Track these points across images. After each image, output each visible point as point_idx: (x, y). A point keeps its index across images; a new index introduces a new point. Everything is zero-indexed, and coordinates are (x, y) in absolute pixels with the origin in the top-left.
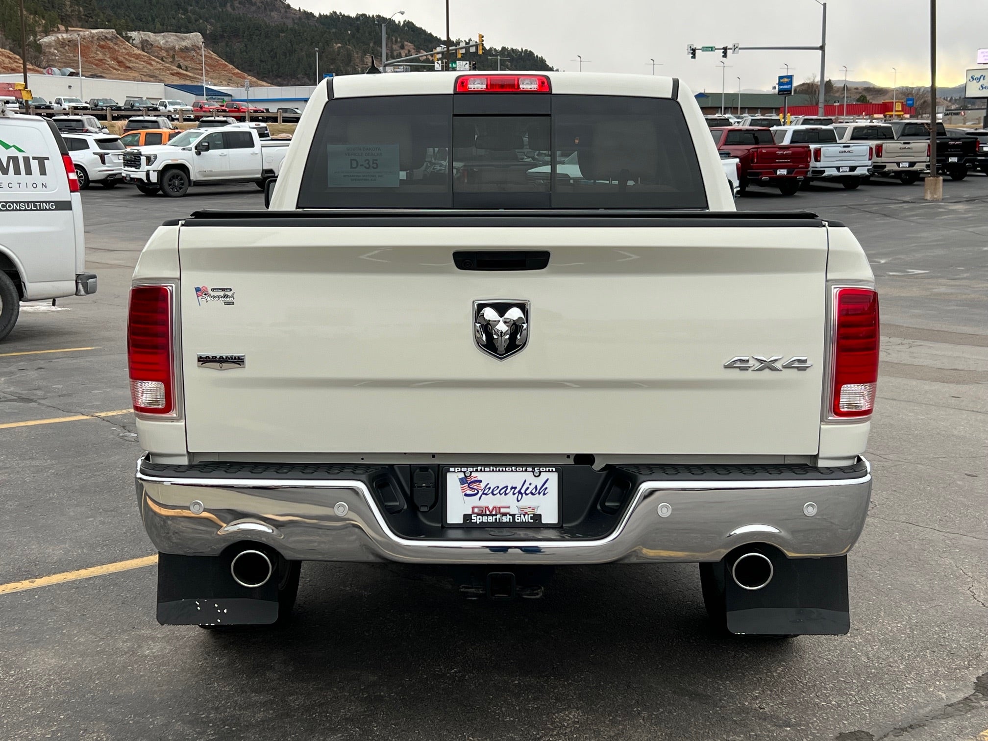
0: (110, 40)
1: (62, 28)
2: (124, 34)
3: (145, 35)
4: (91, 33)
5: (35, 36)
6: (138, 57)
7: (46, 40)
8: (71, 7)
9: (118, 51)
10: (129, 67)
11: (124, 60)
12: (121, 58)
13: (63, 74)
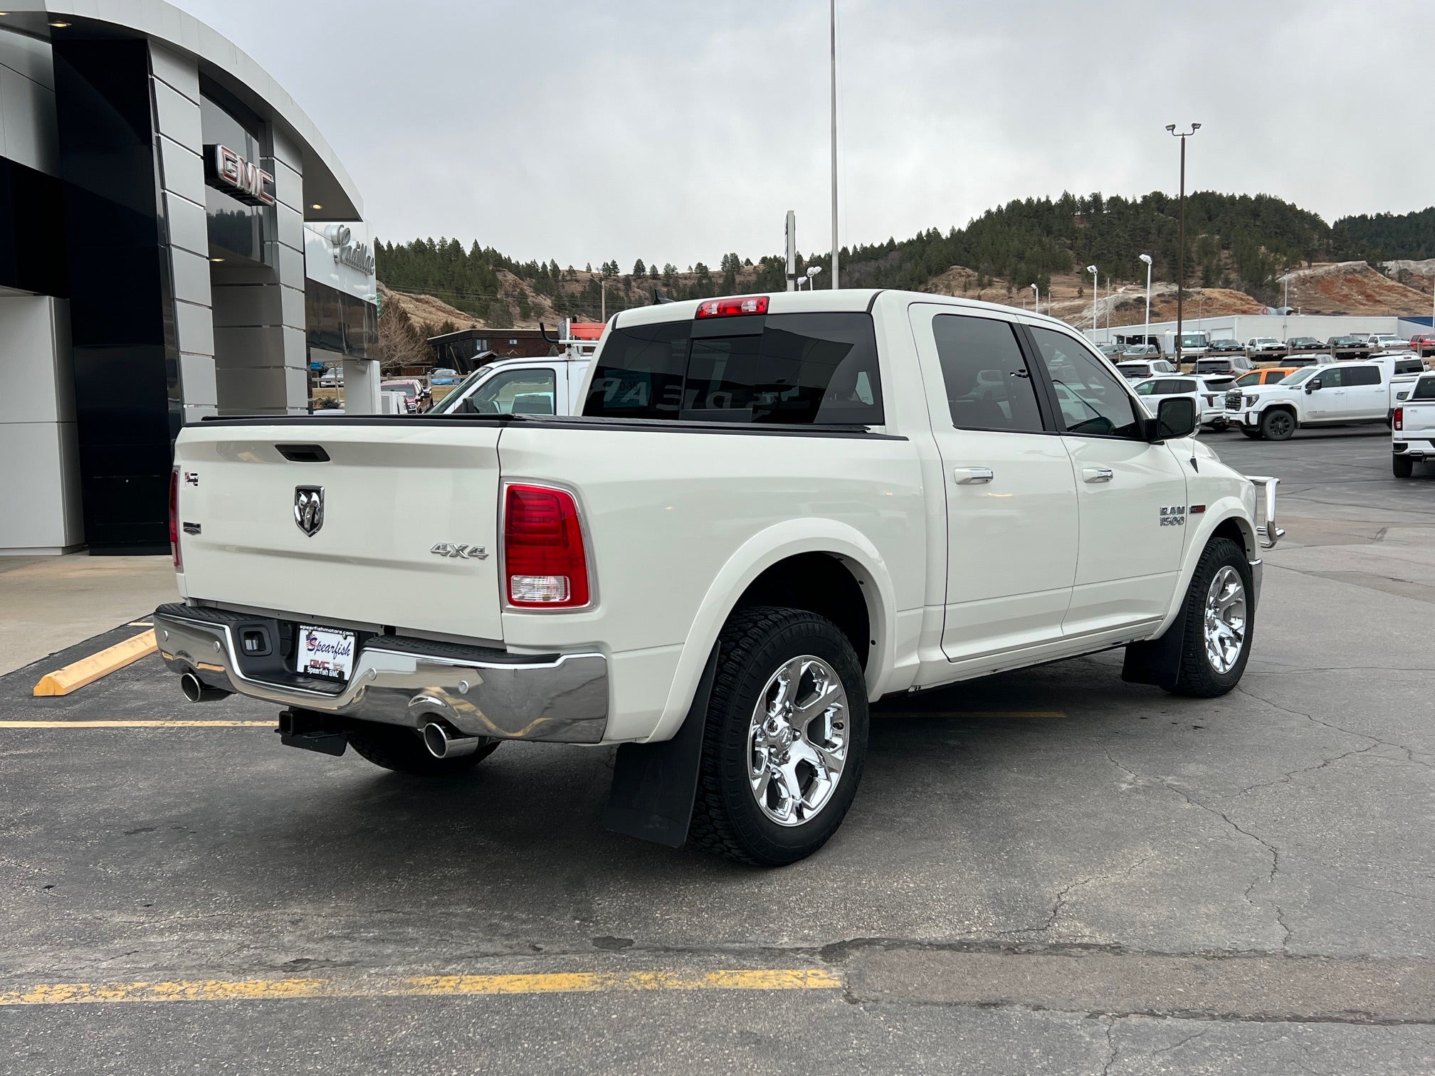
0: (1360, 272)
1: (1305, 264)
2: (1378, 265)
3: (1403, 263)
4: (1337, 267)
5: (1274, 274)
6: (1390, 289)
7: (1286, 278)
8: (1319, 240)
9: (1368, 284)
10: (1379, 301)
11: (1374, 294)
12: (1369, 292)
13: (1280, 313)
